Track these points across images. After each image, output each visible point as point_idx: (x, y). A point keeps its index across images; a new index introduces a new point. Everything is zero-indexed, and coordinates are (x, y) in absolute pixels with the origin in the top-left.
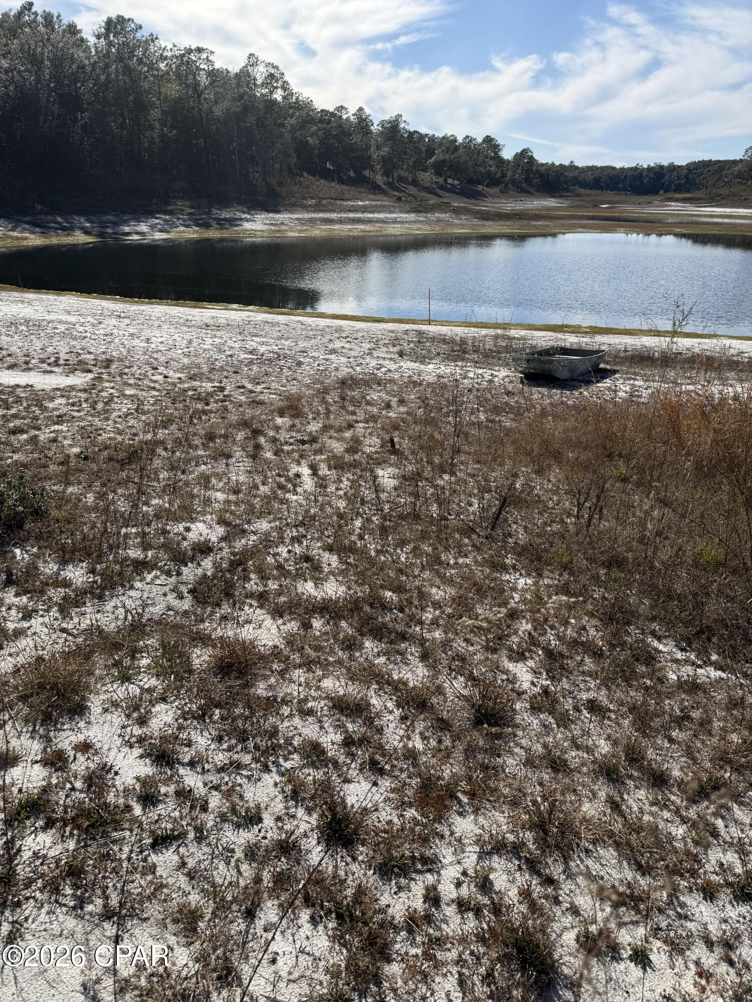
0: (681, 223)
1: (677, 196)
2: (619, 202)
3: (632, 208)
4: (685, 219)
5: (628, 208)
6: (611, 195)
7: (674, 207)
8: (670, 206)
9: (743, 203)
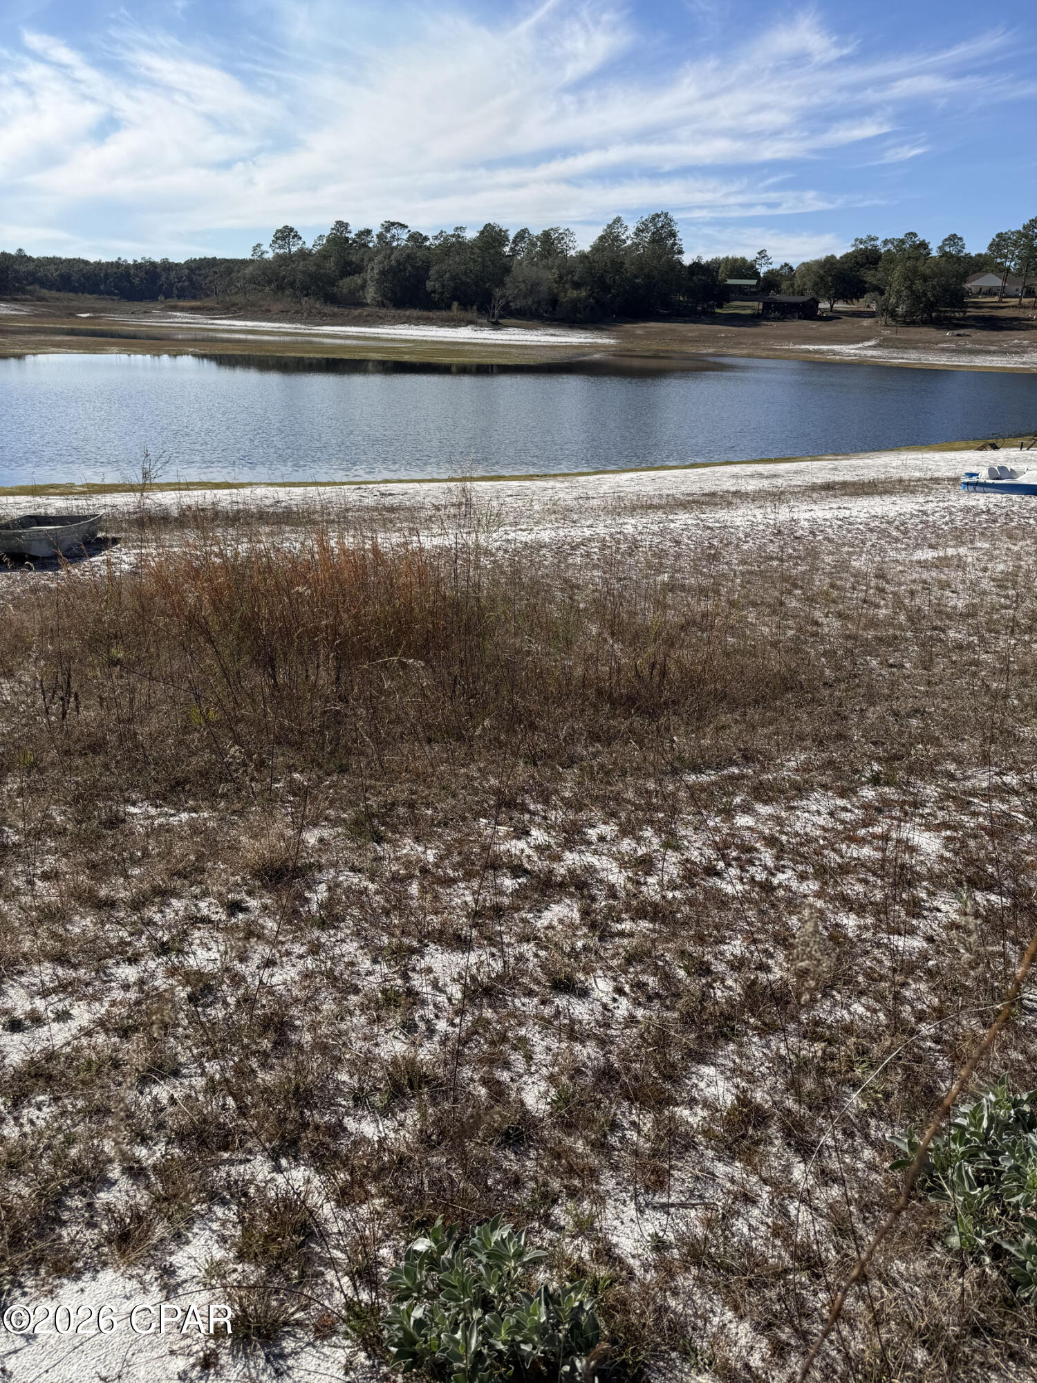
0: (195, 340)
1: (182, 304)
2: (104, 310)
3: (124, 318)
4: (200, 335)
5: (119, 318)
6: (89, 300)
7: (180, 319)
8: (176, 317)
9: (266, 315)
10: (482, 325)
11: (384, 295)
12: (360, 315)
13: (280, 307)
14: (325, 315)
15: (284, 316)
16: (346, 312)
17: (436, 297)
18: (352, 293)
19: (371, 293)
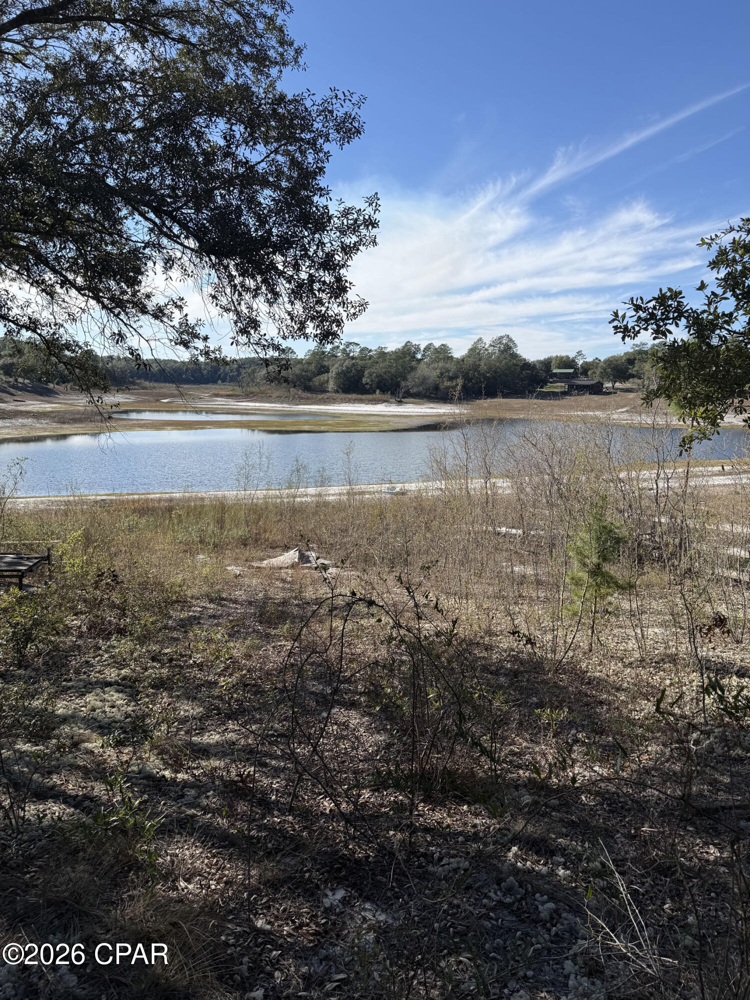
6: (173, 388)
7: (219, 403)
9: (268, 399)
10: (391, 403)
11: (339, 387)
12: (323, 398)
13: (278, 394)
14: (302, 398)
15: (280, 399)
16: (315, 396)
17: (368, 387)
18: (322, 384)
19: (331, 385)
